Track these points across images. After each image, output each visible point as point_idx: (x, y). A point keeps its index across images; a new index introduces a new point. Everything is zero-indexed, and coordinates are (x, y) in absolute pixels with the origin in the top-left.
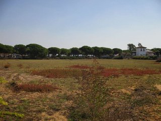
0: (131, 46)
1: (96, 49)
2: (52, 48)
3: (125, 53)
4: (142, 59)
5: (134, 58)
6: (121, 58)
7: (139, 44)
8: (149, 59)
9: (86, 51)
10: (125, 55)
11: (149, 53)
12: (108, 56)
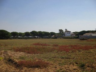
0: (61, 31)
1: (40, 32)
2: (13, 32)
3: (58, 35)
4: (69, 38)
5: (64, 38)
6: (56, 38)
7: (66, 30)
8: (73, 38)
9: (34, 34)
10: (58, 36)
11: (73, 35)
12: (47, 37)
